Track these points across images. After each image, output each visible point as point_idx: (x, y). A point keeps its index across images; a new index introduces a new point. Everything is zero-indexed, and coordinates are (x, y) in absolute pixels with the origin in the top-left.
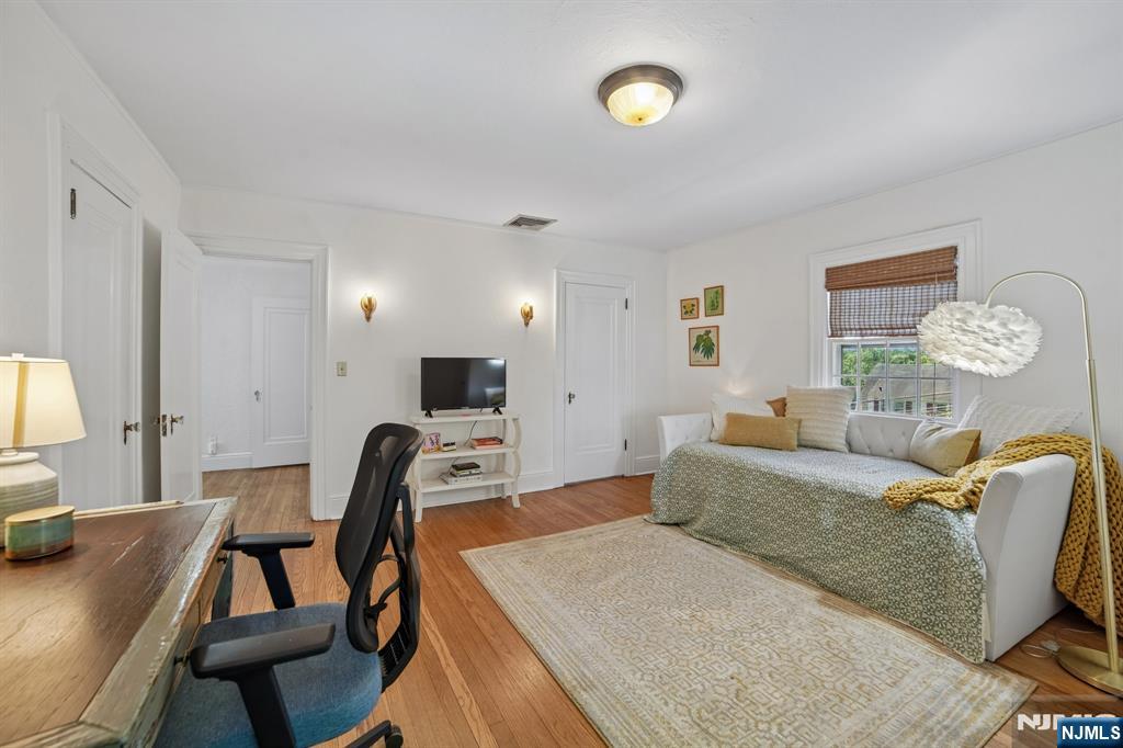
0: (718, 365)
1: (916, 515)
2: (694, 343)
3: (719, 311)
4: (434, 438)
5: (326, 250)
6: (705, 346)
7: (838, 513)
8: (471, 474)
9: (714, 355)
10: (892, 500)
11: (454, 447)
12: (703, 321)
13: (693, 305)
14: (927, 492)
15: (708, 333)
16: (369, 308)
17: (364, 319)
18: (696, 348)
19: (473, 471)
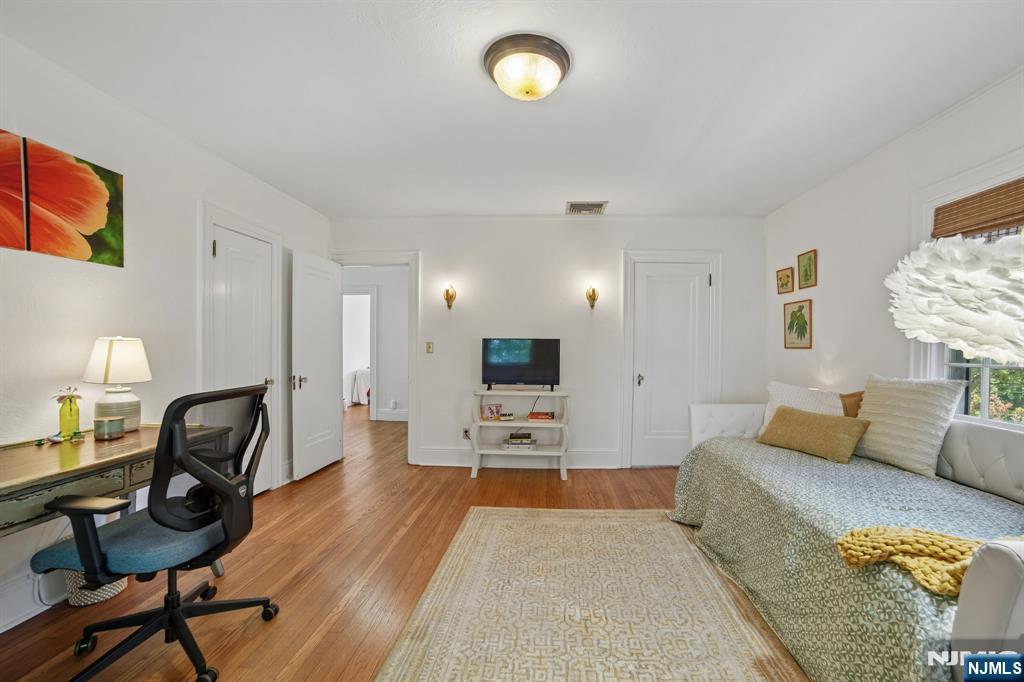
0: (810, 347)
1: (880, 584)
2: (788, 321)
3: (812, 281)
4: (494, 408)
5: (417, 254)
6: (799, 325)
7: (803, 552)
8: (522, 443)
9: (807, 336)
10: (846, 550)
11: (512, 418)
12: (799, 295)
13: (788, 277)
14: (905, 553)
15: (801, 308)
16: (449, 298)
17: (447, 307)
18: (791, 327)
19: (525, 441)
